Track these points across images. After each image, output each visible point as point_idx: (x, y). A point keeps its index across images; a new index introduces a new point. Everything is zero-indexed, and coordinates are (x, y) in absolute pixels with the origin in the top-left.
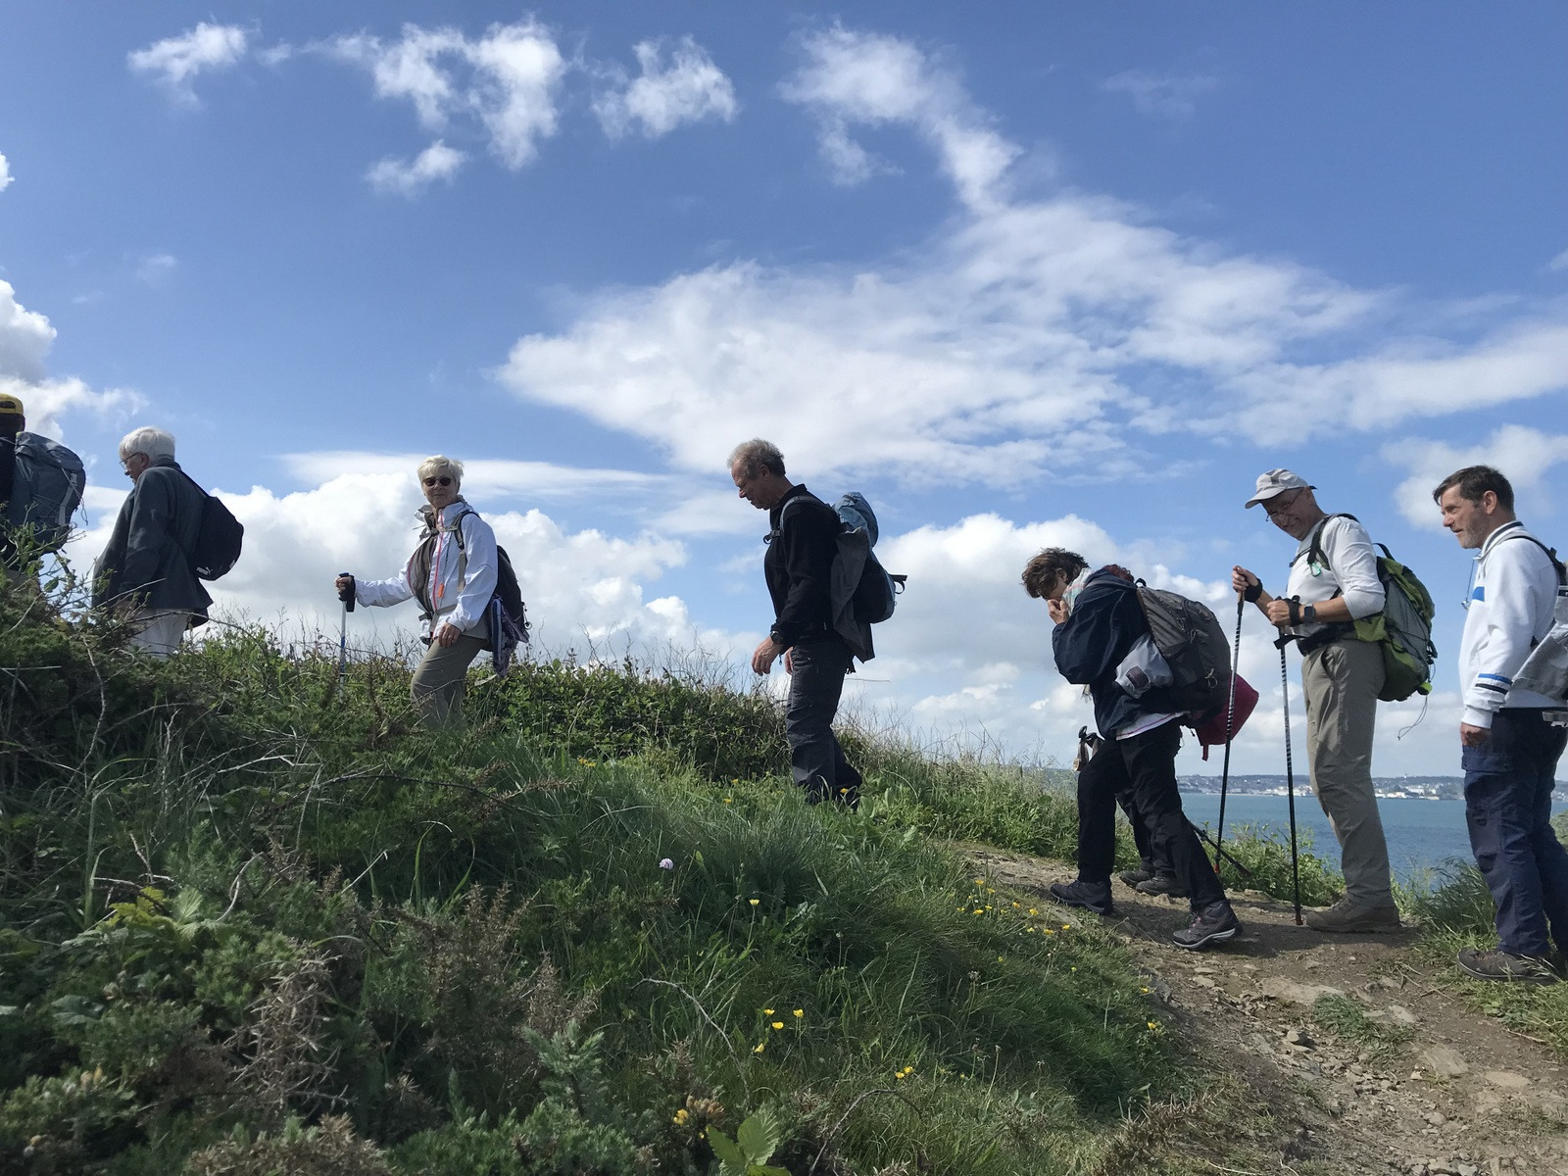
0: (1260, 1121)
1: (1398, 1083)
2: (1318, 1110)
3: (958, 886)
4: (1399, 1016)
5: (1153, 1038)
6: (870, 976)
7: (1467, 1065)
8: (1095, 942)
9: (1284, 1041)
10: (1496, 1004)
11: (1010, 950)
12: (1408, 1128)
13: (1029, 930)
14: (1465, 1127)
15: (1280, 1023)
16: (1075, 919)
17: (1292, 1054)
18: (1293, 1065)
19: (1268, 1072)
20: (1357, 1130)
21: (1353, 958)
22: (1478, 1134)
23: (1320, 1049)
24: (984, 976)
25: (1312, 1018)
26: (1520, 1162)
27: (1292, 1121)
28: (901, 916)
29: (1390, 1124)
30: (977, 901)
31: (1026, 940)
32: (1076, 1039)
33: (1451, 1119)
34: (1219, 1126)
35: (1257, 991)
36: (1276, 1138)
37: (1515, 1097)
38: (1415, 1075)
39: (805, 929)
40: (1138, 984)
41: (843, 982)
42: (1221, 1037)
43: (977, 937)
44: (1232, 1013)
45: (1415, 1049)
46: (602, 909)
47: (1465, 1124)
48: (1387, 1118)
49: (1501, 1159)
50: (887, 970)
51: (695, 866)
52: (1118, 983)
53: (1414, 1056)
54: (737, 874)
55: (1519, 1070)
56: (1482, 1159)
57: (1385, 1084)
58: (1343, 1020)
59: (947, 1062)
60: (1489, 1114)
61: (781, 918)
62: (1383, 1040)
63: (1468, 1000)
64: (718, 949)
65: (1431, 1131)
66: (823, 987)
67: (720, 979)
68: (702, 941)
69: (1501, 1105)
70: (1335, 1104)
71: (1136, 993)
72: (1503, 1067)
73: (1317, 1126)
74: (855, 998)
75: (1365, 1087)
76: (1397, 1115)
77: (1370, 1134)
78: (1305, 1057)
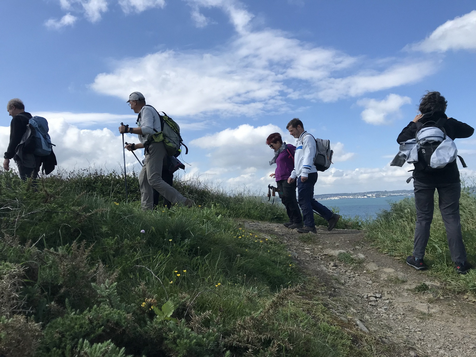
0: (322, 288)
1: (360, 274)
2: (338, 284)
3: (234, 230)
4: (360, 256)
5: (292, 269)
6: (207, 259)
7: (378, 267)
8: (275, 243)
9: (330, 266)
10: (386, 250)
11: (250, 247)
12: (363, 286)
13: (255, 241)
14: (378, 284)
15: (329, 261)
16: (270, 237)
17: (332, 269)
18: (332, 272)
19: (325, 274)
20: (349, 288)
21: (348, 242)
22: (381, 286)
23: (339, 267)
24: (242, 256)
25: (337, 259)
26: (393, 292)
27: (331, 287)
28: (216, 241)
29: (358, 285)
30: (239, 234)
31: (255, 244)
32: (269, 271)
33: (374, 282)
34: (311, 291)
35: (322, 253)
36: (327, 292)
37: (391, 275)
38: (365, 271)
39: (187, 247)
40: (288, 254)
41: (199, 261)
42: (312, 266)
43: (240, 244)
44: (315, 260)
45: (365, 265)
46: (122, 246)
47: (378, 283)
48: (357, 284)
49: (387, 291)
50: (212, 256)
51: (152, 231)
52: (282, 254)
53: (364, 266)
54: (166, 233)
55: (392, 267)
56: (382, 292)
57: (357, 274)
58: (346, 259)
59: (231, 280)
60: (384, 280)
61: (180, 244)
62: (356, 263)
63: (379, 250)
64: (160, 255)
65: (369, 286)
66: (193, 263)
67: (161, 263)
68: (155, 253)
69: (387, 277)
70: (343, 281)
71: (287, 256)
72: (388, 267)
73: (338, 288)
74: (203, 265)
75: (351, 276)
76: (360, 283)
77: (352, 288)
78: (335, 270)
